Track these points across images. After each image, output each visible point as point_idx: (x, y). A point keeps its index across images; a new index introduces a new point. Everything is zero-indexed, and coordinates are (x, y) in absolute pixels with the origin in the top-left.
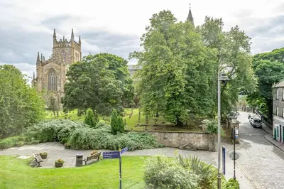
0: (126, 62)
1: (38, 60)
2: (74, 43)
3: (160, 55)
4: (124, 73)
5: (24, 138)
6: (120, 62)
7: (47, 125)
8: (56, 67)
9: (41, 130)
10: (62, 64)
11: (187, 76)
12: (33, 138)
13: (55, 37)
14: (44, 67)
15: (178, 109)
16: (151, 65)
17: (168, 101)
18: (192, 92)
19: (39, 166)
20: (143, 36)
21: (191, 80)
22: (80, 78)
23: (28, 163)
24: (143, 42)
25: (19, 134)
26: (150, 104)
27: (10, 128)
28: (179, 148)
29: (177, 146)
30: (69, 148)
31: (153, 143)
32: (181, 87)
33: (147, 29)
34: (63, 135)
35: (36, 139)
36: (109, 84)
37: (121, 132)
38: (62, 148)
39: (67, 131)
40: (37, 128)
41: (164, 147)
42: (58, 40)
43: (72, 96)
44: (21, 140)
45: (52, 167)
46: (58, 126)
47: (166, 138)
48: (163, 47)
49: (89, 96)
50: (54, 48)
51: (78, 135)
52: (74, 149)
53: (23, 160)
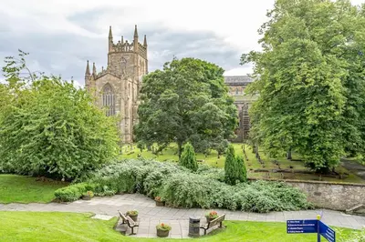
0: (221, 71)
1: (88, 72)
2: (138, 46)
3: (300, 55)
4: (220, 88)
5: (93, 186)
6: (213, 71)
7: (125, 167)
8: (114, 81)
9: (117, 174)
10: (123, 77)
11: (346, 89)
12: (106, 187)
13: (110, 38)
14: (98, 82)
15: (328, 145)
16: (280, 72)
17: (311, 131)
18: (353, 116)
19: (133, 234)
20: (264, 26)
21: (352, 96)
22: (163, 95)
23: (114, 228)
24: (263, 36)
25: (84, 180)
26: (278, 136)
27: (74, 170)
28: (344, 211)
29: (340, 207)
30: (163, 204)
31: (298, 202)
32: (337, 108)
33: (268, 14)
34: (152, 183)
35: (110, 189)
36: (207, 104)
37: (242, 181)
38: (152, 204)
39: (158, 178)
40: (110, 171)
41: (317, 208)
42: (115, 42)
43: (151, 122)
44: (88, 189)
45: (153, 235)
46: (141, 169)
47: (319, 194)
48: (306, 41)
49: (176, 124)
50: (110, 54)
51: (176, 184)
52: (171, 207)
53: (105, 222)
